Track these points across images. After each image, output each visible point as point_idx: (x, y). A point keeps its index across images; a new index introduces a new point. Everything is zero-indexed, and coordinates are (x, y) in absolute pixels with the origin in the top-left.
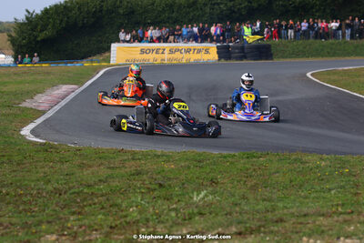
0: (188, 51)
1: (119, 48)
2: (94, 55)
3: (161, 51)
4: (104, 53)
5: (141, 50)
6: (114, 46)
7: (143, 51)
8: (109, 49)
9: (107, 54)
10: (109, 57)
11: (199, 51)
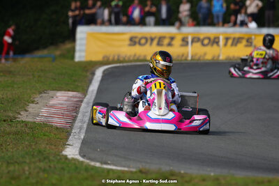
0: (215, 41)
1: (90, 35)
2: (45, 47)
3: (166, 41)
4: (63, 42)
5: (132, 39)
6: (82, 31)
7: (133, 41)
8: (71, 36)
9: (68, 46)
10: (73, 50)
11: (237, 41)
